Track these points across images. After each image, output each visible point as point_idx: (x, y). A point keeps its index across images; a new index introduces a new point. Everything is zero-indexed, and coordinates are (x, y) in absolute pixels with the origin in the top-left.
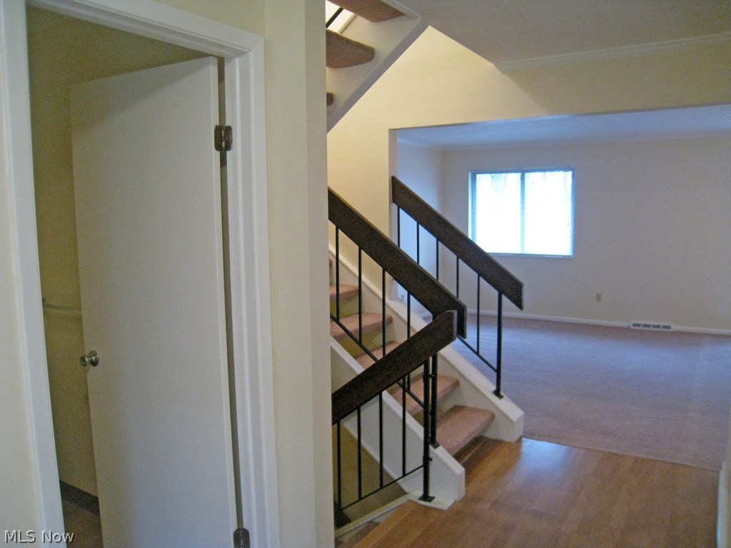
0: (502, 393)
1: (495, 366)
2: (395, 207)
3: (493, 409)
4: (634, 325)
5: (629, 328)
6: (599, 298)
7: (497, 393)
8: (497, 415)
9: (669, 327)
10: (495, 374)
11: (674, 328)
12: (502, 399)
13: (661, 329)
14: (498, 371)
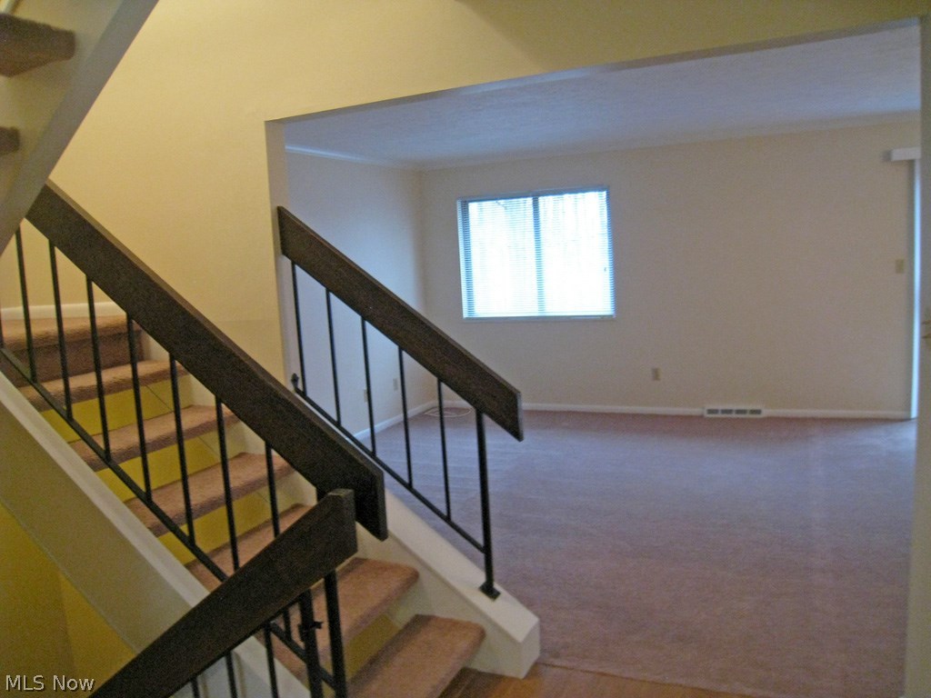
0: (497, 586)
1: (480, 540)
2: (287, 262)
3: (481, 622)
4: (710, 411)
5: (701, 417)
6: (656, 374)
7: (488, 590)
8: (489, 630)
9: (758, 412)
10: (481, 556)
11: (766, 412)
12: (499, 600)
13: (748, 416)
14: (487, 549)
